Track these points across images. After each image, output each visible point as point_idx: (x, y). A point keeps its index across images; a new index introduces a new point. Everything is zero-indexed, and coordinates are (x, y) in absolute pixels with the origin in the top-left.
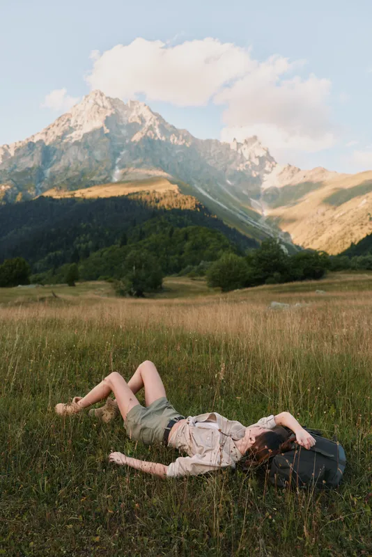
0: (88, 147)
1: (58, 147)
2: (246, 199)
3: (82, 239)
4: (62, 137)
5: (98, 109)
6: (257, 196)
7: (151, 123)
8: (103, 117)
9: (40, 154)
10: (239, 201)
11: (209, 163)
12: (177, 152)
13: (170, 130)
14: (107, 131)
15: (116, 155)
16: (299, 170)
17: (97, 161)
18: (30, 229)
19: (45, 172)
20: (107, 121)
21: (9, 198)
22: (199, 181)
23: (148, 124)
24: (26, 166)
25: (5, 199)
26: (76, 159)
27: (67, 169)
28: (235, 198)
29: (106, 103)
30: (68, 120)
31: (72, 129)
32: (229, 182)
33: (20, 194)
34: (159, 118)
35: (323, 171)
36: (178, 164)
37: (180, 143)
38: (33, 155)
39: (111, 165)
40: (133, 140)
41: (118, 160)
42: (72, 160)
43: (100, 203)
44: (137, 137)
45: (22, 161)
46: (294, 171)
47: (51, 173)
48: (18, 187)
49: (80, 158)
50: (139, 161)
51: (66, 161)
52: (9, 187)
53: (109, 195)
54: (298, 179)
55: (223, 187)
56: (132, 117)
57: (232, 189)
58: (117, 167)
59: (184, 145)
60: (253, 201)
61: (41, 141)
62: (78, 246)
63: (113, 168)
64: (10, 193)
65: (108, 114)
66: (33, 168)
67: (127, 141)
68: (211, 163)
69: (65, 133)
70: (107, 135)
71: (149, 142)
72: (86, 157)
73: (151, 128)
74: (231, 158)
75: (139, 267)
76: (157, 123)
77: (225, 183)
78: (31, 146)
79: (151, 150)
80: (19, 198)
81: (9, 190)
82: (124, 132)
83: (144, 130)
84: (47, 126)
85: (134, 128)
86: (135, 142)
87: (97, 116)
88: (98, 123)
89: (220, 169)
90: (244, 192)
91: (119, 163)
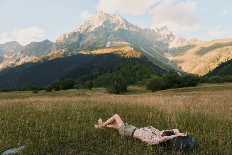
0: (97, 34)
1: (85, 34)
2: (162, 53)
3: (94, 70)
4: (87, 30)
5: (101, 18)
6: (167, 52)
7: (122, 23)
8: (103, 21)
9: (78, 37)
11: (146, 38)
12: (133, 34)
13: (130, 25)
14: (104, 27)
15: (108, 36)
16: (185, 40)
17: (100, 39)
18: (74, 67)
19: (80, 44)
20: (105, 23)
21: (66, 54)
22: (142, 46)
23: (121, 23)
24: (73, 42)
25: (64, 55)
26: (92, 38)
27: (89, 42)
28: (158, 53)
29: (104, 16)
30: (89, 23)
31: (90, 27)
32: (154, 46)
33: (70, 53)
34: (125, 20)
35: (196, 40)
36: (133, 39)
37: (134, 31)
38: (75, 37)
39: (106, 40)
40: (115, 30)
41: (109, 38)
42: (90, 39)
43: (102, 55)
44: (116, 29)
45: (71, 40)
46: (183, 40)
47: (82, 44)
48: (69, 50)
49: (94, 38)
50: (117, 38)
51: (88, 39)
52: (66, 50)
53: (105, 52)
54: (185, 44)
55: (152, 48)
56: (115, 21)
57: (156, 49)
58: (108, 41)
59: (136, 31)
60: (165, 54)
61: (78, 32)
62: (93, 73)
63: (107, 41)
64: (66, 52)
65: (105, 20)
66: (75, 42)
67: (112, 31)
69: (88, 28)
70: (104, 28)
71: (121, 30)
72: (96, 37)
73: (122, 25)
74: (155, 36)
75: (117, 82)
76: (125, 23)
77: (153, 46)
78: (74, 34)
79: (122, 34)
80: (70, 55)
81: (66, 51)
83: (119, 26)
84: (81, 26)
85: (115, 25)
86: (115, 31)
87: (100, 21)
88: (101, 24)
89: (151, 40)
90: (161, 50)
91: (109, 39)
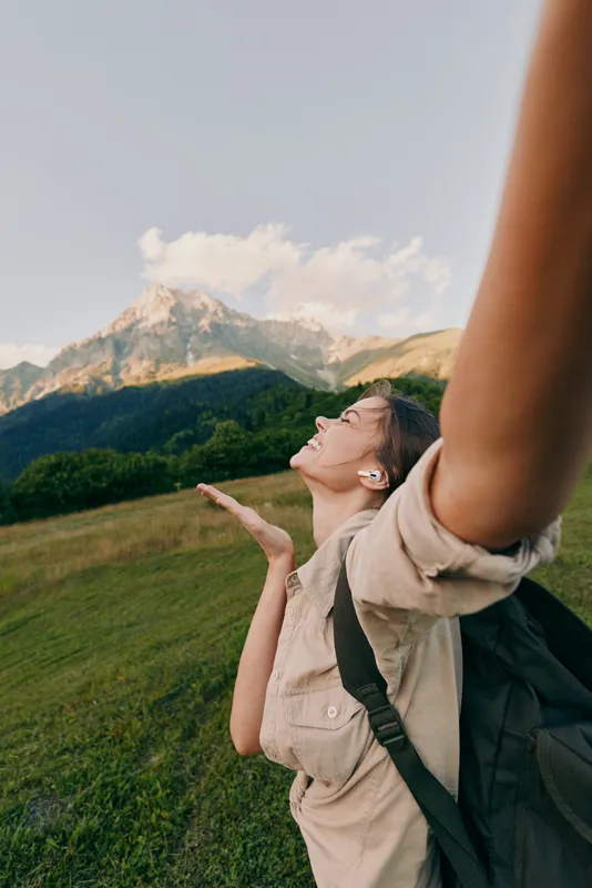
0: (158, 337)
1: (127, 339)
2: (313, 369)
4: (129, 329)
5: (162, 301)
6: (322, 367)
7: (214, 309)
8: (168, 307)
9: (112, 347)
10: (307, 373)
11: (272, 341)
12: (241, 333)
13: (232, 314)
14: (174, 320)
15: (186, 341)
16: (354, 340)
17: (170, 349)
19: (119, 364)
20: (172, 311)
21: (89, 392)
23: (211, 309)
24: (100, 360)
25: (85, 394)
26: (149, 349)
28: (303, 371)
29: (168, 294)
30: (134, 313)
31: (138, 321)
32: (293, 356)
33: (99, 387)
34: (221, 304)
35: (377, 338)
37: (244, 325)
38: (105, 350)
39: (183, 351)
40: (200, 326)
41: (189, 346)
42: (144, 351)
44: (204, 323)
45: (94, 356)
46: (350, 342)
47: (125, 365)
48: (95, 381)
49: (152, 347)
50: (209, 345)
51: (139, 352)
52: (87, 382)
54: (356, 348)
55: (290, 362)
56: (197, 305)
57: (297, 362)
58: (189, 353)
59: (247, 327)
60: (319, 372)
61: (110, 336)
62: (203, 423)
63: (186, 354)
64: (89, 388)
65: (173, 303)
66: (107, 362)
67: (194, 328)
68: (274, 340)
69: (133, 325)
70: (174, 324)
71: (216, 327)
73: (215, 313)
76: (220, 308)
77: (290, 359)
78: (101, 341)
79: (222, 334)
80: (99, 391)
81: (87, 384)
82: (189, 319)
83: (208, 315)
84: (112, 321)
85: (197, 315)
86: (202, 328)
87: (162, 306)
88: (164, 314)
89: (283, 346)
90: (310, 364)
91: (191, 349)
